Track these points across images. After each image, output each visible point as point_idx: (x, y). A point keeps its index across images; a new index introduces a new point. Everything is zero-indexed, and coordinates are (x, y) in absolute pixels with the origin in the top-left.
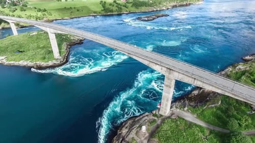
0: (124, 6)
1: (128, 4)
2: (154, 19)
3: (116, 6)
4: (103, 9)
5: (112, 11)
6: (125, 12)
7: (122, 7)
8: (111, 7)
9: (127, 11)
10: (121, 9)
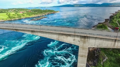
0: (22, 15)
1: (24, 14)
2: (40, 19)
3: (17, 15)
4: (8, 17)
5: (15, 18)
6: (23, 18)
7: (21, 16)
8: (14, 16)
9: (24, 17)
10: (20, 16)
